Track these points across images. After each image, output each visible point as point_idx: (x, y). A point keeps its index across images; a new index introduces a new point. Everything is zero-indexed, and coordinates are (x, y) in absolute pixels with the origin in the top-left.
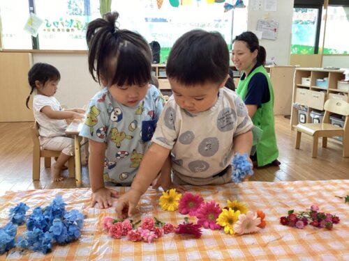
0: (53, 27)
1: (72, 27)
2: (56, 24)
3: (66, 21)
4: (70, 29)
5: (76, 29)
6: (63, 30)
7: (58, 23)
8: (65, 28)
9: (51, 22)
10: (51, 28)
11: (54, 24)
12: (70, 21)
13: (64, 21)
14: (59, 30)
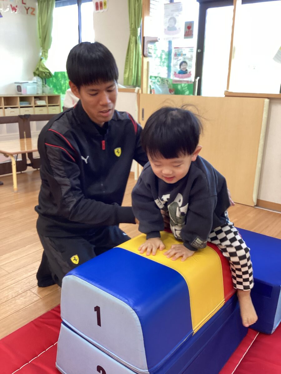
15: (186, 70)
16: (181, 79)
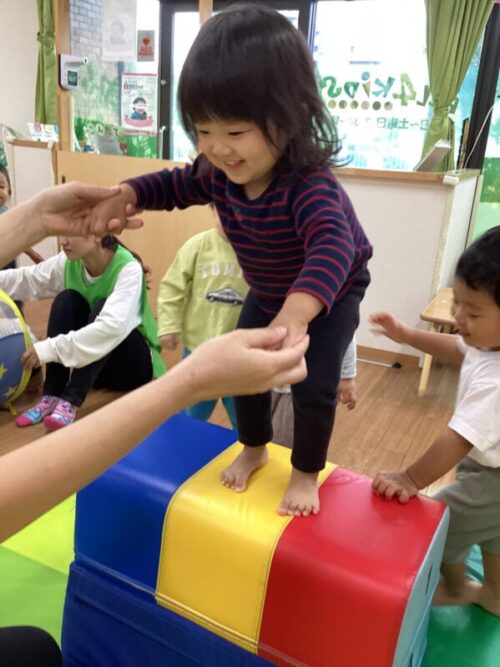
0: (343, 96)
1: (390, 98)
2: (351, 89)
3: (377, 81)
4: (383, 101)
5: (397, 103)
6: (365, 105)
7: (356, 86)
8: (372, 100)
9: (340, 84)
10: (338, 100)
11: (347, 88)
12: (385, 83)
13: (372, 79)
14: (355, 104)
15: (145, 113)
16: (137, 128)
